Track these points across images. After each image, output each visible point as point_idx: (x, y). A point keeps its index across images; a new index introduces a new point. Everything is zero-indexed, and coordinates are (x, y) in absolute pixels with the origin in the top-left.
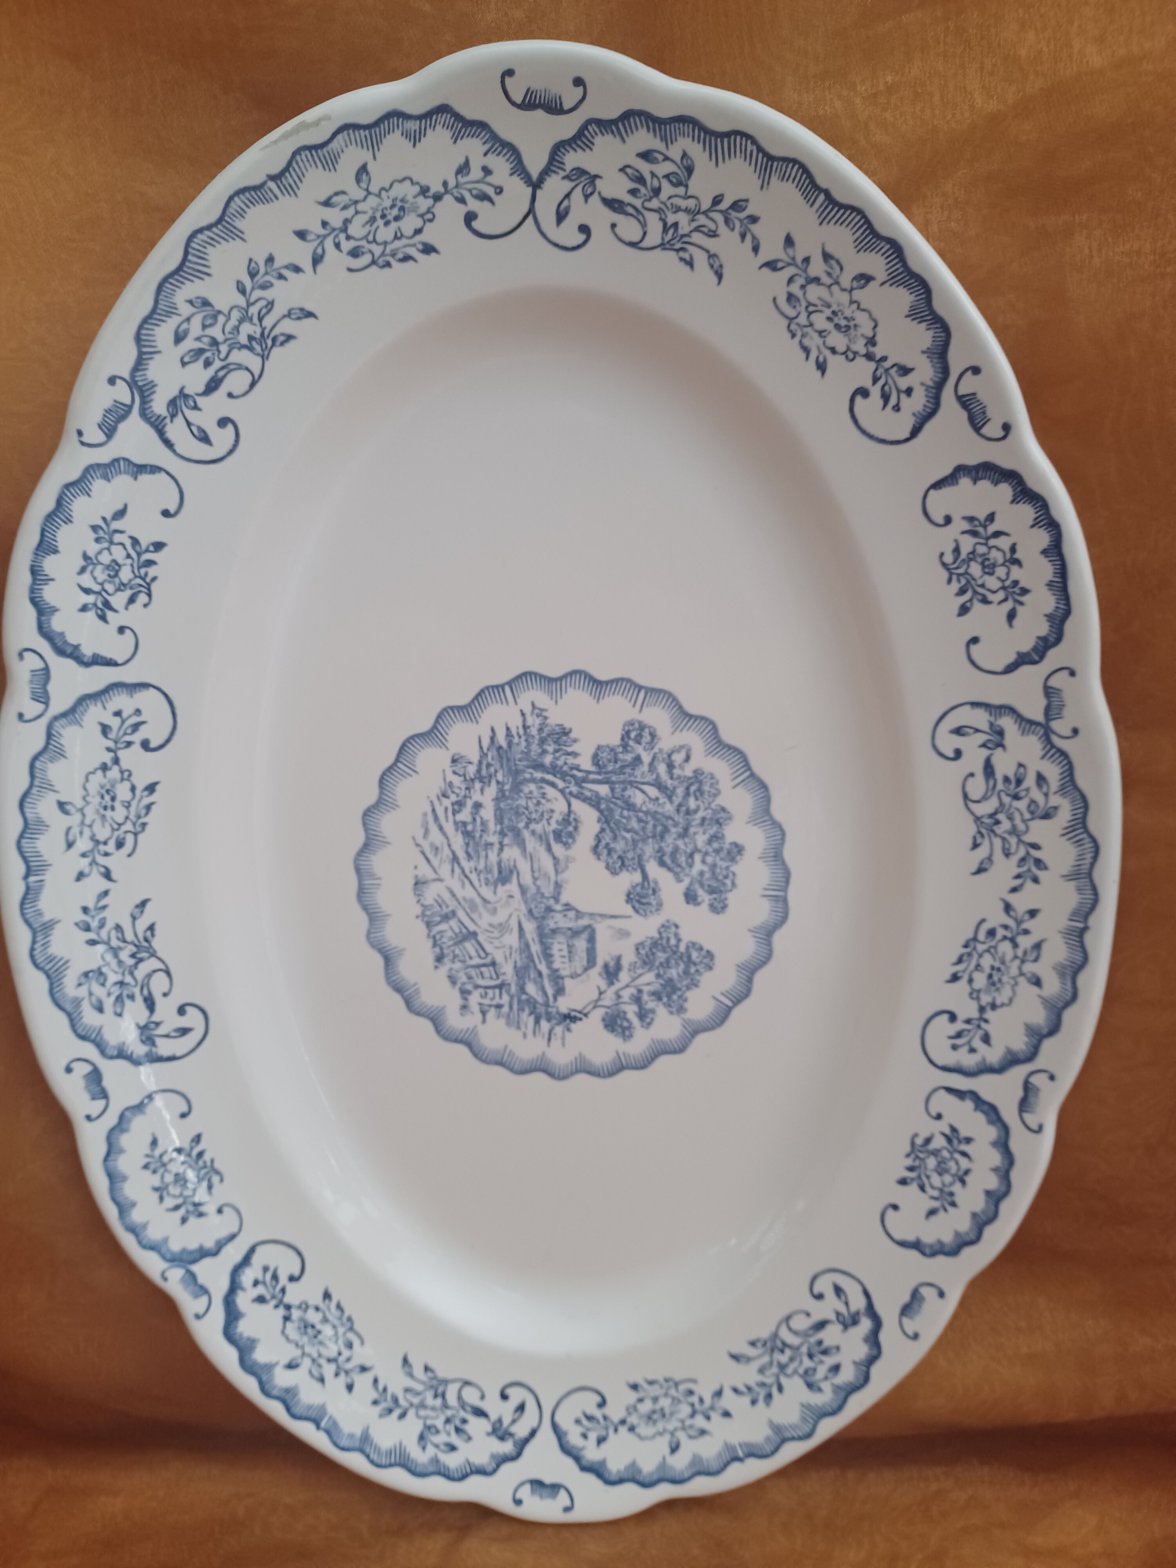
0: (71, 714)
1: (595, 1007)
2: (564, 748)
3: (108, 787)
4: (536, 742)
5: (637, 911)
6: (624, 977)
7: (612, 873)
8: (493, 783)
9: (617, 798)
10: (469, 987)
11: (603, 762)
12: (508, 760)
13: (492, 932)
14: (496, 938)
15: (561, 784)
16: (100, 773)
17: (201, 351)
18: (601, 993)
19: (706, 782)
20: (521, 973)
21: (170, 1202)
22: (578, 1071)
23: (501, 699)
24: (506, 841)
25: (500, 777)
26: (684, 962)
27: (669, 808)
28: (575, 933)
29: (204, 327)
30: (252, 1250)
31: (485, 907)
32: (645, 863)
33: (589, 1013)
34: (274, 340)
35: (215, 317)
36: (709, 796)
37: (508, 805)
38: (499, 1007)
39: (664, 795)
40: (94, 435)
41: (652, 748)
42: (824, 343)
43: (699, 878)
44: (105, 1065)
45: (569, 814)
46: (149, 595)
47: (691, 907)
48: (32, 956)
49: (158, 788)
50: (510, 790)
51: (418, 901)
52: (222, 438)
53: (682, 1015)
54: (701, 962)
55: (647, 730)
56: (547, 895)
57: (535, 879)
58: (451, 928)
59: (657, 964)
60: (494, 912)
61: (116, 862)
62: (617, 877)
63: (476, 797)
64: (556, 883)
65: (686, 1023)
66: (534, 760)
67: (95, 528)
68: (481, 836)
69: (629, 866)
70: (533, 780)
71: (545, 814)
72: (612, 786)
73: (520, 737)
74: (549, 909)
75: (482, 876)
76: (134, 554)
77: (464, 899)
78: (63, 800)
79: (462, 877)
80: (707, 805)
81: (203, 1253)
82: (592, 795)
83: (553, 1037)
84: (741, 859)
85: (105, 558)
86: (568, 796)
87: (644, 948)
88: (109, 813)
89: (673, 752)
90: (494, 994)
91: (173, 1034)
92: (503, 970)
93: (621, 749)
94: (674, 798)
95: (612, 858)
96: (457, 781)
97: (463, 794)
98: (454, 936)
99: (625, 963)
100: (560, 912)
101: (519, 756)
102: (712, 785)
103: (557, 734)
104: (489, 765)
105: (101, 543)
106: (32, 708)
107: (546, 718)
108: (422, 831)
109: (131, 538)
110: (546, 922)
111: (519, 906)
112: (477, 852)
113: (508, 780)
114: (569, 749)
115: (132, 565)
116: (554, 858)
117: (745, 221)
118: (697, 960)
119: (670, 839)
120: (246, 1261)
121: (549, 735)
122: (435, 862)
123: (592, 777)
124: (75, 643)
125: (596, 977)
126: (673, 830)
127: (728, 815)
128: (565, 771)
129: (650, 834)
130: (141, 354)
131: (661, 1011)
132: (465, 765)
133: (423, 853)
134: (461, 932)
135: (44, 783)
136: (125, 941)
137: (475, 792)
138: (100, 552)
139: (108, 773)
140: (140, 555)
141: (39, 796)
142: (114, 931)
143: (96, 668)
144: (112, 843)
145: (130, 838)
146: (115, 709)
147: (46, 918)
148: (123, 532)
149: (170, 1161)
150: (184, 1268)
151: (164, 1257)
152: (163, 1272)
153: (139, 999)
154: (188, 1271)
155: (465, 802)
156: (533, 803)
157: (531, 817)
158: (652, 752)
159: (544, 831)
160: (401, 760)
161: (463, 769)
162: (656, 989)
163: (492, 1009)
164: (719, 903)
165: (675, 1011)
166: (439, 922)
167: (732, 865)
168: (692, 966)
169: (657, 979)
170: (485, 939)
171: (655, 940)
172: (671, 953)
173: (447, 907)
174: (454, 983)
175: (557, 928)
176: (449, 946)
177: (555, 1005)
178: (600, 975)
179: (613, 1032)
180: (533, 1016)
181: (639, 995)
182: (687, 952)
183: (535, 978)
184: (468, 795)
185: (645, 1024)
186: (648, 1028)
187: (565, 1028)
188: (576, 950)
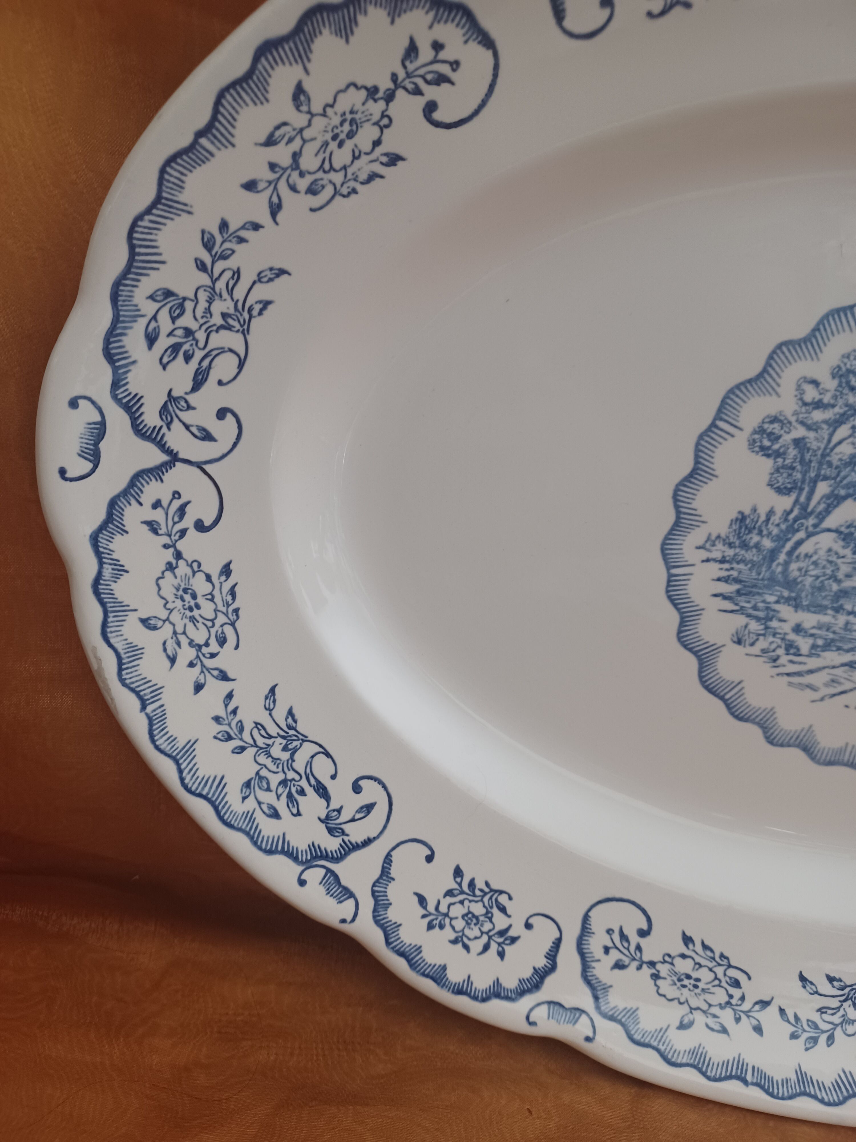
0: (597, 992)
2: (759, 524)
3: (675, 979)
4: (743, 552)
8: (777, 607)
9: (838, 475)
11: (789, 483)
12: (755, 586)
15: (801, 535)
16: (659, 982)
17: (290, 796)
19: (851, 365)
23: (684, 580)
24: (849, 607)
25: (771, 599)
29: (268, 789)
34: (290, 727)
35: (261, 778)
37: (807, 596)
39: (852, 419)
40: (348, 908)
41: (790, 423)
42: (367, 154)
45: (839, 532)
46: (501, 892)
49: (688, 934)
50: (791, 591)
52: (371, 792)
55: (766, 426)
61: (752, 992)
63: (787, 628)
66: (764, 559)
67: (430, 927)
68: (834, 632)
70: (786, 564)
71: (830, 558)
72: (821, 478)
73: (732, 569)
76: (461, 897)
78: (677, 1024)
82: (825, 503)
85: (459, 924)
86: (818, 529)
88: (701, 985)
89: (801, 399)
93: (780, 460)
96: (762, 644)
97: (779, 641)
101: (754, 574)
103: (740, 528)
104: (755, 608)
105: (445, 925)
106: (583, 1027)
107: (718, 537)
108: (807, 691)
109: (445, 896)
112: (850, 641)
113: (778, 591)
114: (763, 518)
115: (470, 901)
117: (226, 236)
121: (739, 537)
122: (848, 686)
123: (802, 499)
124: (532, 971)
128: (787, 527)
130: (283, 852)
132: (746, 632)
133: (834, 695)
135: (657, 1036)
136: (838, 1009)
137: (780, 628)
138: (453, 928)
139: (662, 974)
140: (462, 892)
141: (668, 1045)
142: (824, 1016)
143: (560, 959)
144: (732, 990)
145: (732, 973)
146: (602, 950)
147: (794, 1077)
148: (439, 902)
155: (789, 641)
156: (813, 570)
157: (828, 574)
158: (794, 424)
159: (850, 563)
160: (722, 694)
161: (751, 635)
184: (782, 636)
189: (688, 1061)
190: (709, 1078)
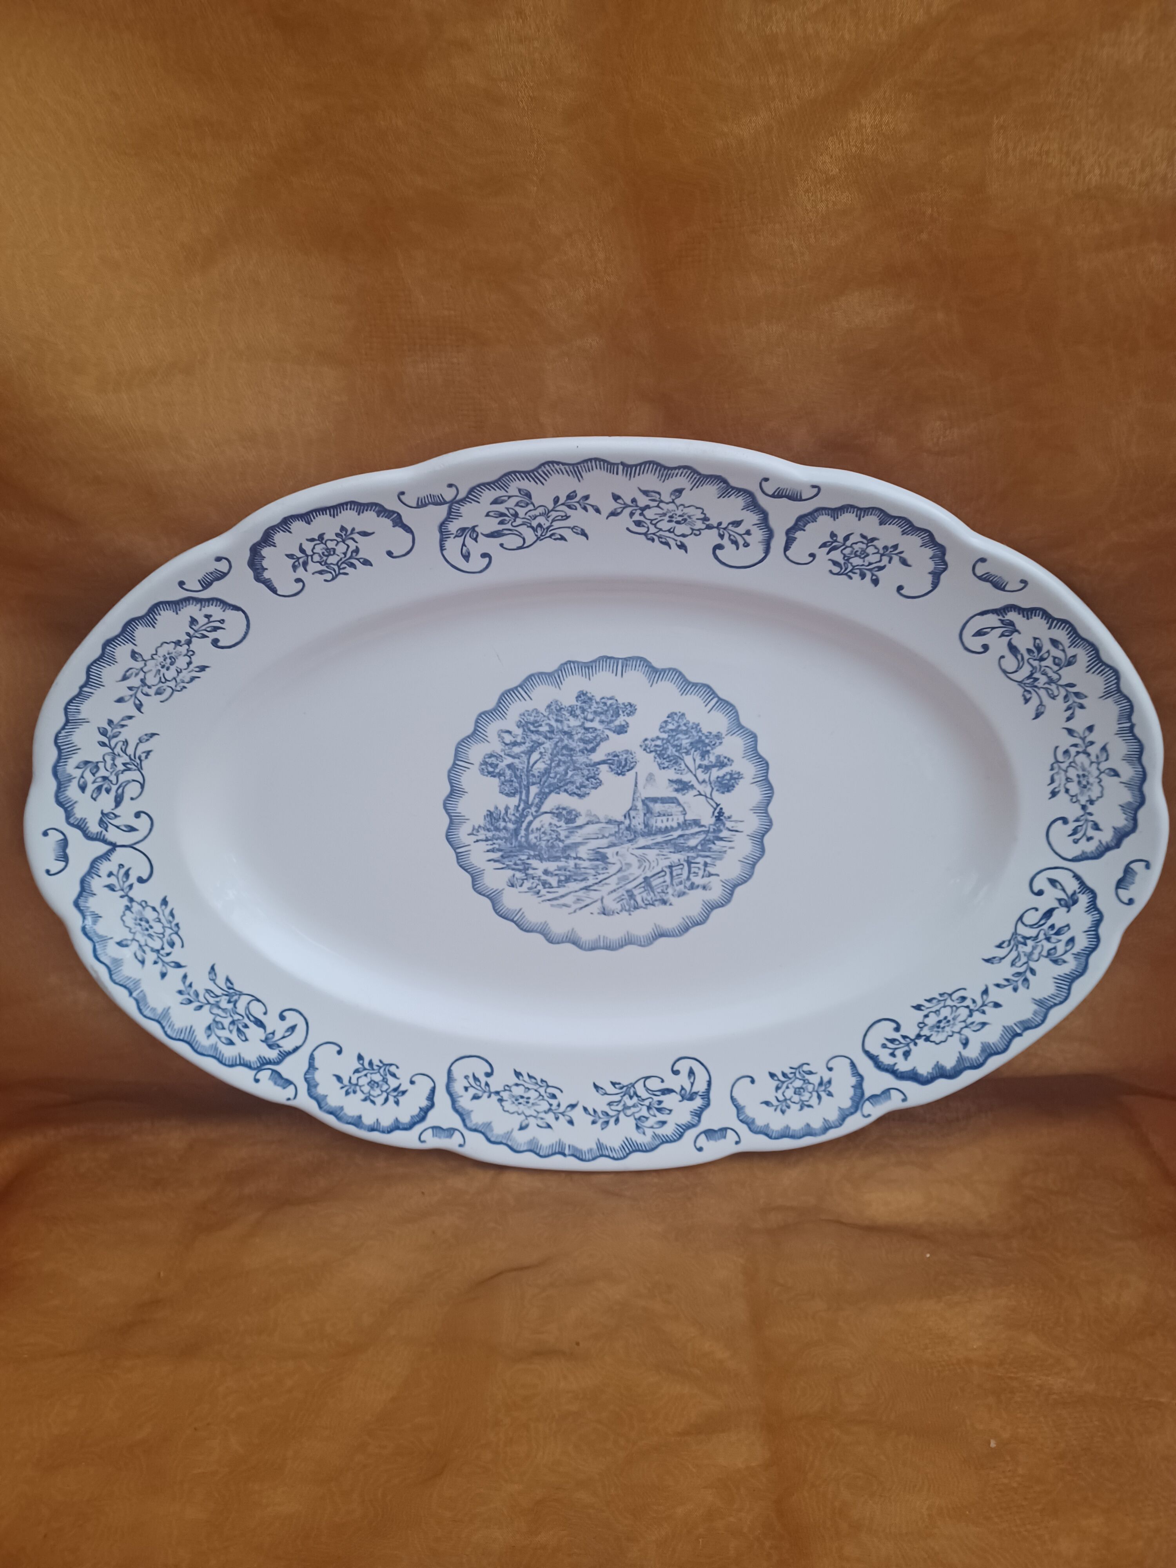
0: (463, 1115)
1: (712, 799)
2: (502, 815)
3: (514, 1100)
4: (497, 833)
5: (632, 768)
6: (687, 777)
7: (600, 785)
8: (529, 861)
9: (541, 781)
10: (688, 884)
11: (512, 790)
12: (511, 851)
13: (645, 867)
14: (650, 864)
15: (530, 818)
16: (504, 1103)
17: (238, 1030)
18: (700, 794)
19: (527, 719)
20: (678, 849)
21: (814, 1101)
22: (767, 812)
23: (467, 854)
24: (573, 855)
25: (524, 857)
26: (677, 734)
27: (548, 745)
28: (649, 811)
29: (223, 1028)
30: (867, 1053)
31: (625, 871)
32: (593, 762)
33: (716, 803)
34: (229, 988)
35: (217, 1022)
37: (545, 853)
38: (706, 864)
39: (538, 748)
40: (290, 1091)
41: (501, 756)
43: (606, 723)
44: (703, 1126)
45: (553, 813)
46: (391, 1065)
47: (629, 730)
48: (618, 1159)
49: (518, 1070)
50: (534, 851)
51: (618, 913)
52: (292, 1018)
53: (723, 736)
54: (677, 722)
55: (487, 760)
56: (617, 830)
57: (603, 837)
58: (640, 893)
59: (677, 754)
60: (629, 865)
61: (564, 1100)
62: (603, 782)
63: (539, 872)
64: (607, 823)
65: (730, 732)
66: (512, 835)
67: (347, 1093)
68: (569, 871)
69: (594, 773)
70: (527, 836)
71: (552, 829)
72: (531, 784)
73: (494, 844)
74: (628, 828)
75: (601, 872)
76: (365, 1072)
77: (618, 884)
78: (518, 1127)
79: (600, 884)
80: (546, 718)
81: (859, 1086)
82: (538, 798)
83: (734, 829)
84: (591, 693)
85: (366, 1089)
86: (539, 813)
87: (664, 764)
88: (531, 1101)
89: (503, 742)
90: (695, 867)
91: (692, 1080)
93: (502, 778)
94: (540, 741)
95: (588, 784)
96: (527, 884)
97: (537, 882)
98: (647, 892)
99: (675, 777)
100: (630, 820)
101: (508, 845)
102: (530, 715)
103: (491, 819)
104: (516, 864)
105: (357, 1091)
106: (457, 1138)
107: (480, 827)
108: (564, 908)
109: (354, 1073)
110: (639, 831)
111: (622, 849)
112: (581, 874)
113: (526, 852)
114: (503, 812)
115: (371, 1074)
116: (587, 824)
117: (113, 726)
118: (676, 724)
119: (573, 744)
120: (874, 1059)
121: (492, 825)
122: (588, 901)
123: (524, 797)
124: (419, 1110)
125: (686, 798)
126: (566, 742)
127: (554, 703)
128: (520, 815)
129: (569, 758)
130: (241, 1064)
131: (718, 750)
132: (515, 879)
133: (581, 908)
134: (644, 887)
135: (506, 1137)
136: (620, 1101)
137: (535, 873)
138: (362, 1092)
139: (505, 1098)
140: (365, 1069)
141: (513, 1141)
142: (612, 1107)
143: (436, 1099)
144: (552, 1101)
145: (550, 1090)
146: (463, 1090)
147: (595, 1147)
148: (350, 1078)
149: (784, 1096)
150: (865, 1102)
151: (852, 1114)
152: (864, 1116)
153: (662, 1098)
154: (868, 1099)
155: (543, 880)
156: (544, 837)
157: (555, 838)
158: (504, 756)
159: (565, 830)
161: (519, 880)
162: (699, 755)
163: (708, 869)
164: (627, 709)
165: (720, 741)
166: (635, 901)
167: (595, 700)
168: (680, 728)
169: (690, 754)
170: (651, 871)
171: (656, 756)
172: (668, 744)
173: (623, 895)
174: (684, 893)
175: (644, 823)
176: (655, 895)
177: (707, 826)
178: (684, 794)
179: (734, 787)
180: (716, 842)
181: (704, 767)
182: (668, 732)
183: (684, 840)
184: (538, 878)
185: (728, 763)
186: (733, 761)
187: (729, 820)
188: (663, 810)
189: (527, 1149)
190: (541, 1157)
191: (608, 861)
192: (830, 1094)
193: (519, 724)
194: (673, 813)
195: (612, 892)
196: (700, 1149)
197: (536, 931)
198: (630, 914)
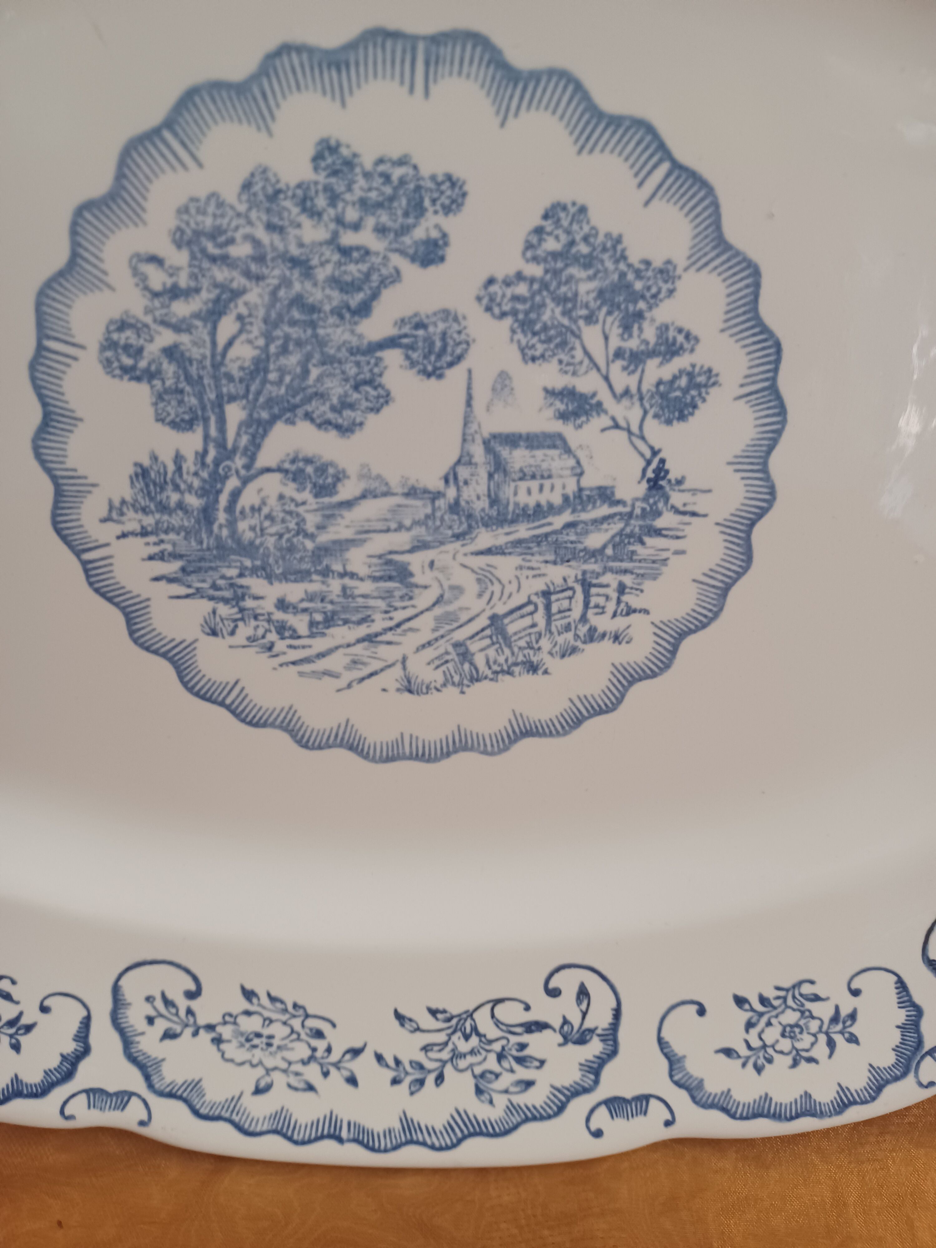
0: (145, 1068)
1: (643, 438)
2: (169, 475)
3: (243, 1040)
4: (166, 517)
5: (459, 359)
7: (387, 402)
9: (248, 390)
10: (583, 630)
11: (184, 413)
12: (202, 559)
13: (492, 593)
14: (503, 587)
15: (233, 483)
16: (223, 1046)
18: (617, 426)
19: (197, 224)
21: (821, 1050)
22: (765, 469)
23: (105, 566)
24: (337, 567)
25: (233, 572)
26: (567, 266)
30: (932, 965)
31: (450, 602)
32: (365, 342)
33: (652, 448)
36: (223, 216)
37: (277, 562)
38: (622, 589)
39: (232, 305)
41: (146, 326)
44: (603, 1092)
47: (451, 253)
48: (440, 1149)
49: (248, 987)
50: (253, 558)
51: (438, 690)
53: (679, 271)
54: (568, 232)
55: (115, 336)
56: (429, 510)
57: (400, 527)
58: (482, 650)
59: (566, 321)
60: (458, 590)
61: (340, 1040)
62: (393, 394)
63: (268, 605)
64: (407, 495)
66: (198, 521)
68: (332, 602)
69: (371, 371)
70: (232, 524)
71: (287, 508)
72: (226, 398)
73: (162, 541)
74: (455, 507)
75: (398, 604)
77: (434, 630)
78: (253, 1088)
79: (399, 631)
80: (242, 221)
81: (911, 1028)
82: (246, 433)
83: (689, 508)
84: (348, 146)
86: (253, 472)
88: (276, 1042)
89: (146, 288)
90: (598, 595)
91: (584, 1006)
92: (559, 581)
93: (157, 383)
94: (235, 285)
95: (359, 400)
96: (244, 631)
97: (265, 624)
98: (497, 646)
99: (559, 382)
100: (458, 489)
101: (193, 543)
102: (202, 212)
103: (147, 486)
104: (214, 587)
106: (135, 1111)
107: (123, 502)
108: (327, 679)
110: (477, 514)
112: (357, 609)
114: (171, 468)
116: (363, 496)
118: (564, 238)
119: (316, 295)
121: (152, 499)
122: (376, 665)
123: (213, 432)
124: (59, 1059)
126: (297, 287)
127: (257, 178)
128: (210, 475)
129: (309, 332)
132: (218, 619)
133: (362, 680)
134: (490, 637)
135: (229, 1107)
136: (446, 1044)
139: (225, 1037)
141: (243, 1114)
142: (430, 1054)
143: (92, 1039)
144: (315, 1043)
145: (311, 1023)
146: (145, 1022)
147: (397, 1126)
149: (761, 1039)
150: (923, 1057)
151: (897, 1079)
152: (921, 1085)
153: (526, 1038)
154: (930, 1053)
155: (278, 621)
156: (271, 526)
157: (294, 529)
158: (153, 326)
159: (316, 510)
160: (220, 698)
161: (226, 622)
162: (617, 323)
163: (625, 598)
164: (442, 193)
165: (669, 286)
166: (472, 664)
167: (362, 166)
168: (574, 250)
169: (597, 321)
170: (505, 603)
171: (516, 325)
172: (545, 293)
173: (447, 653)
174: (574, 650)
175: (489, 496)
176: (513, 654)
177: (629, 502)
178: (580, 426)
179: (695, 407)
180: (647, 539)
181: (627, 355)
182: (545, 260)
183: (577, 534)
184: (266, 617)
185: (686, 346)
186: (697, 340)
187: (676, 488)
188: (531, 466)
189: (270, 1128)
190: (296, 1143)
191: (413, 580)
192: (853, 1039)
193: (178, 235)
194: (554, 472)
195: (423, 646)
196: (598, 1134)
197: (273, 725)
198: (463, 692)
